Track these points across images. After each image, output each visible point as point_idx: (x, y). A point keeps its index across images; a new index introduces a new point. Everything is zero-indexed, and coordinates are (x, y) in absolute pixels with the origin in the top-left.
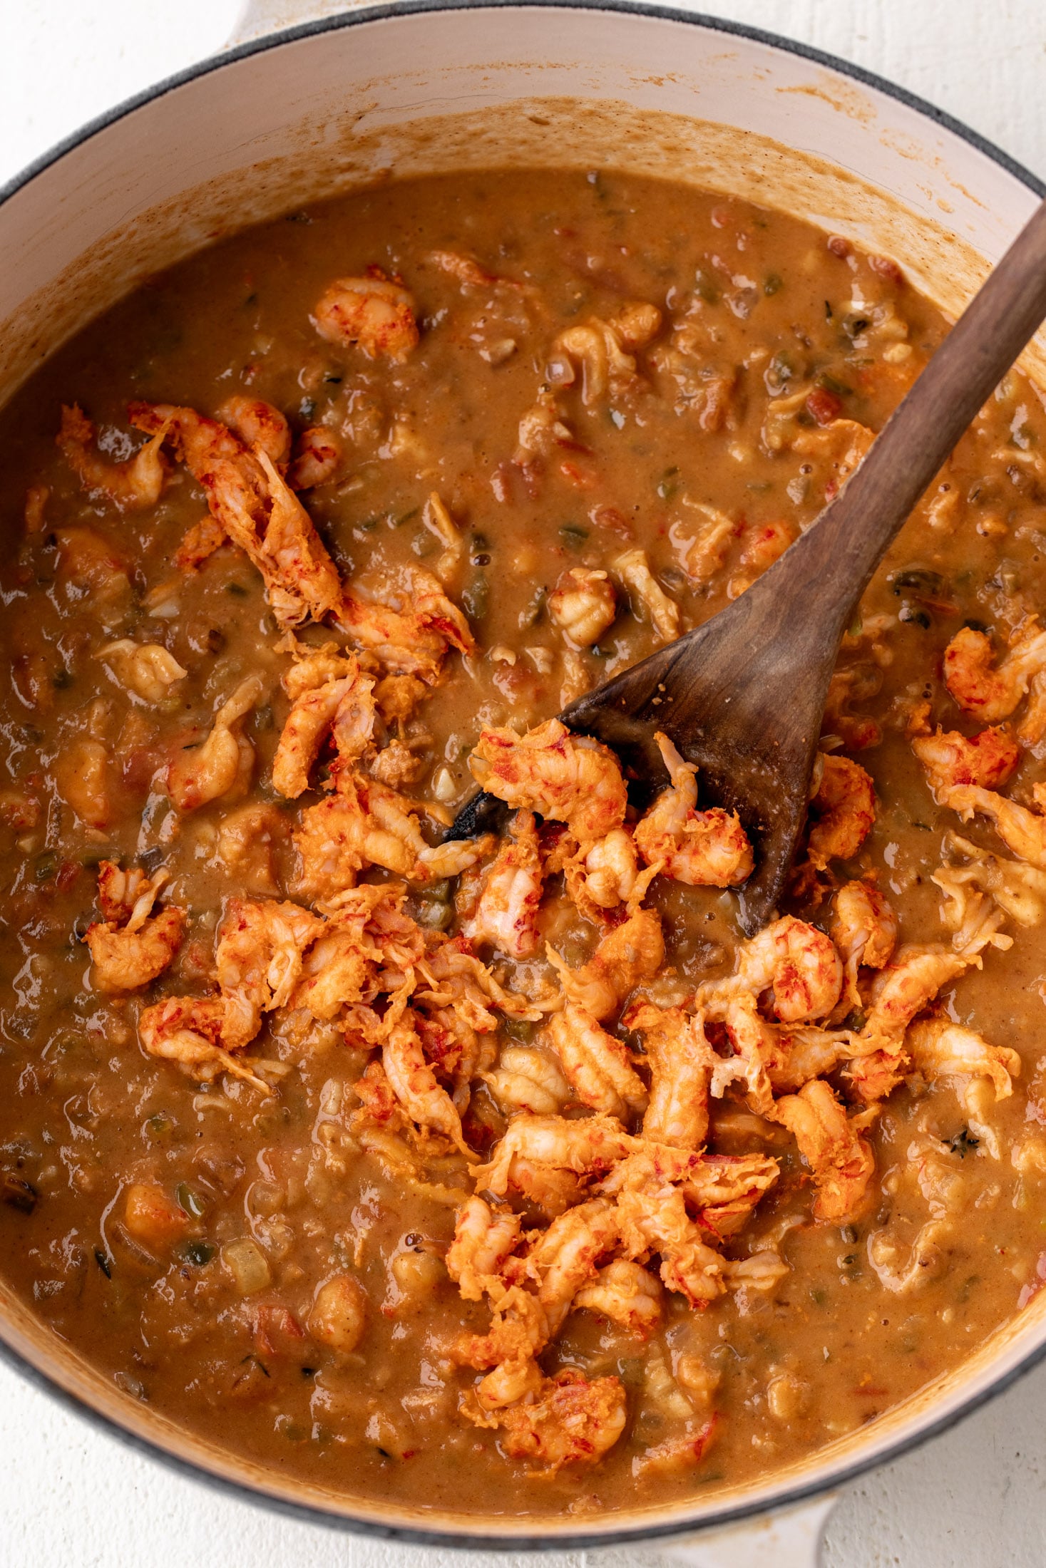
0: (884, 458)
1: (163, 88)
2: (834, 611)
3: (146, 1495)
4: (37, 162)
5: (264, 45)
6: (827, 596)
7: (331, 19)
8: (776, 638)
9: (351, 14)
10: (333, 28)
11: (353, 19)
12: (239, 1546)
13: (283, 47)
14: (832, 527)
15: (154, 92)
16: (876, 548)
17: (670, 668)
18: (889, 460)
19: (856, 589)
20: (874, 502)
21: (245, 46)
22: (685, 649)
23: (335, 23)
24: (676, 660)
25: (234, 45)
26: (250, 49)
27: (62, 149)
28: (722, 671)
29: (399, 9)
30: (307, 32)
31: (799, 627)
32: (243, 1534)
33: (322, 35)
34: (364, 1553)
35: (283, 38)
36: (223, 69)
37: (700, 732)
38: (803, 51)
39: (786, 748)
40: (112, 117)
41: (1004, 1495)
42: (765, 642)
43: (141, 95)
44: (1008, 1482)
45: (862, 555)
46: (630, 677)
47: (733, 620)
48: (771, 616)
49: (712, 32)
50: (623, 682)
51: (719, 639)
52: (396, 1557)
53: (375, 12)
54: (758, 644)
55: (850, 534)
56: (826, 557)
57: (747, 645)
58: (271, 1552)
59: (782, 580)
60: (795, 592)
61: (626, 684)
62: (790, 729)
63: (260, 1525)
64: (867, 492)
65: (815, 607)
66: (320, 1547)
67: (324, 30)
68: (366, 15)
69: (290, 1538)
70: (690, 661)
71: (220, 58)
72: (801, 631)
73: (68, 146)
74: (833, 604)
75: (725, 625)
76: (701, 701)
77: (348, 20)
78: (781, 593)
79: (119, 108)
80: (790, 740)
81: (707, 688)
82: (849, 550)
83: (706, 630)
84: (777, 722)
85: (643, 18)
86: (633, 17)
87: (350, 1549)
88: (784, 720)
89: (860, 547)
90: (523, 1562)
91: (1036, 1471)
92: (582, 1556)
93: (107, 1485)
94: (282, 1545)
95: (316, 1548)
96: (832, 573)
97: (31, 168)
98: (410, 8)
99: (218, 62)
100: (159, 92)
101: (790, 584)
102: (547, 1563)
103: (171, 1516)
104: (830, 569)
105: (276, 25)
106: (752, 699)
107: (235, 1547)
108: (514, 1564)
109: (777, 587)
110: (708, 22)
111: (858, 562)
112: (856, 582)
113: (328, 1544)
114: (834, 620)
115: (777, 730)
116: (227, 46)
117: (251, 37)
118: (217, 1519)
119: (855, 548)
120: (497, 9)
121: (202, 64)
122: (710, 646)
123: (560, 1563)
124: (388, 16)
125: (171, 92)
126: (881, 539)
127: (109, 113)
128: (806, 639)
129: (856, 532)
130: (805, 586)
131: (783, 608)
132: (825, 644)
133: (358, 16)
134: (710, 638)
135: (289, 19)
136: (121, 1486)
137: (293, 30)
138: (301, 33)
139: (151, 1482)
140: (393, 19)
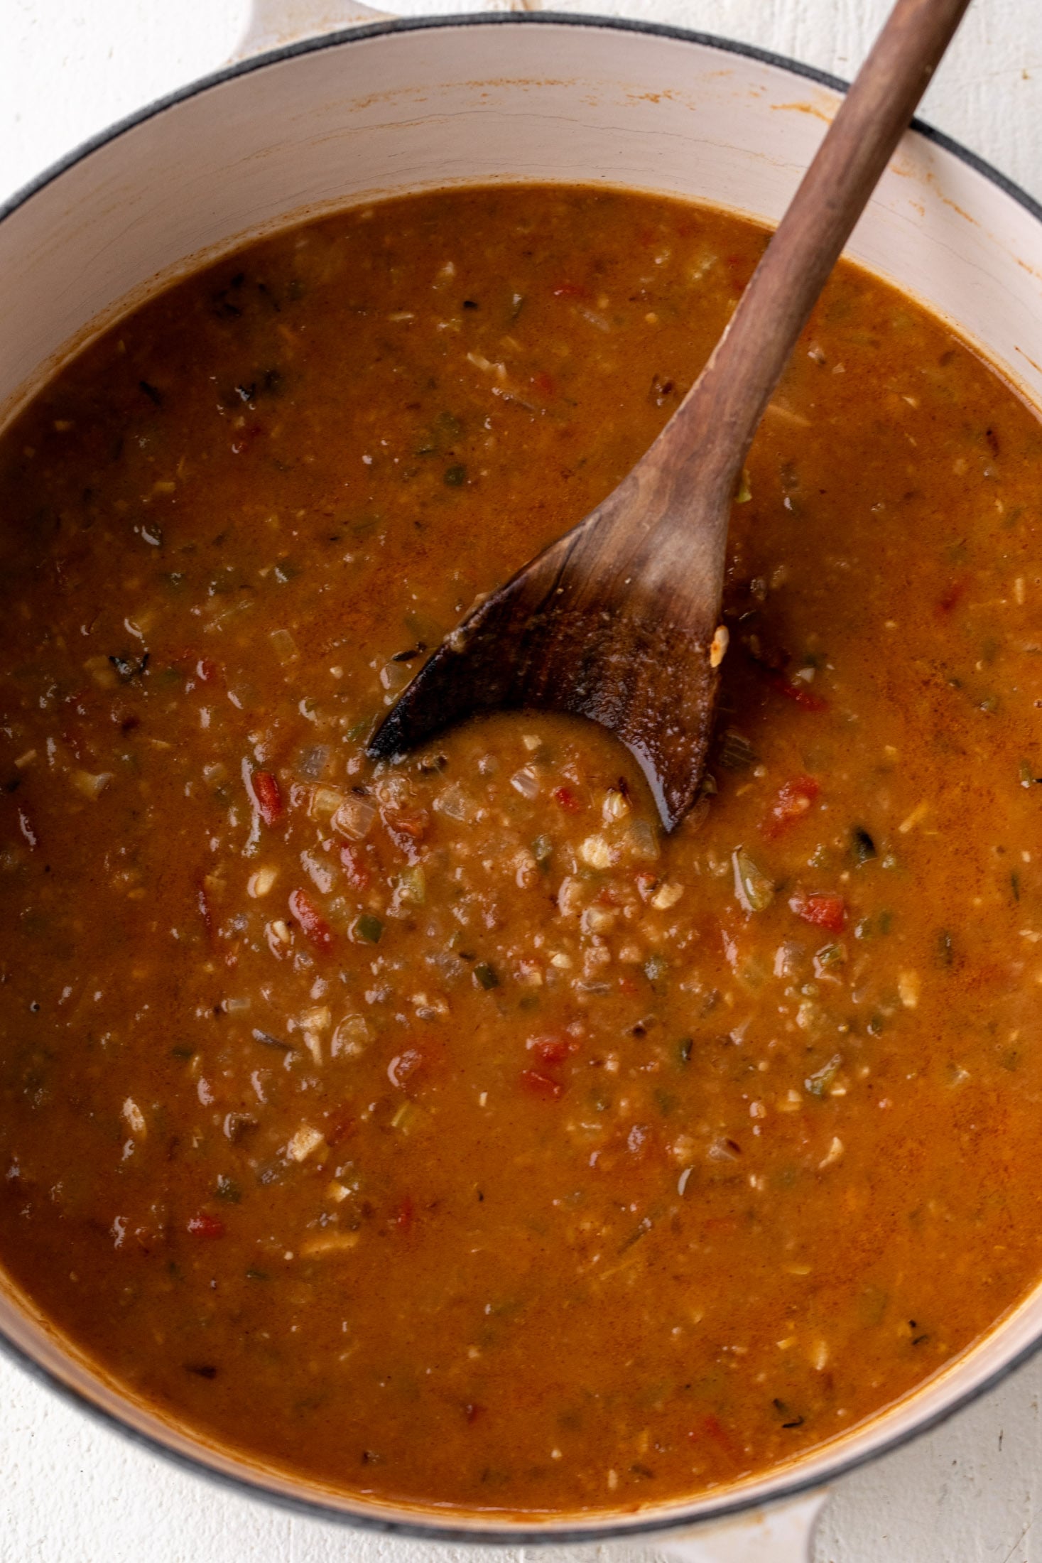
0: (748, 324)
1: (166, 103)
2: (719, 481)
3: (92, 1478)
4: (42, 175)
5: (266, 61)
6: (711, 467)
7: (333, 35)
8: (666, 515)
9: (352, 30)
10: (335, 44)
11: (354, 35)
12: (182, 1531)
13: (286, 62)
14: (706, 397)
15: (158, 107)
16: (752, 413)
17: (568, 557)
18: (753, 325)
19: (738, 456)
20: (744, 368)
21: (248, 62)
22: (580, 537)
23: (337, 39)
24: (572, 548)
25: (237, 61)
26: (253, 64)
27: (68, 162)
28: (619, 553)
29: (400, 25)
30: (309, 47)
31: (687, 501)
32: (186, 1519)
33: (324, 52)
34: (305, 1541)
35: (286, 54)
36: (227, 84)
37: (606, 617)
38: (796, 68)
39: (690, 621)
40: (117, 130)
41: (940, 1502)
42: (656, 520)
43: (145, 110)
44: (945, 1490)
45: (739, 422)
46: (530, 571)
47: (622, 502)
48: (659, 492)
49: (708, 49)
50: (524, 576)
51: (612, 522)
52: (337, 1546)
53: (377, 29)
54: (650, 522)
55: (725, 402)
56: (704, 429)
57: (639, 524)
58: (213, 1538)
59: (665, 456)
60: (679, 465)
61: (527, 578)
62: (692, 601)
63: (203, 1510)
64: (735, 359)
65: (700, 478)
66: (262, 1534)
67: (326, 46)
68: (367, 31)
69: (233, 1525)
70: (586, 548)
71: (224, 73)
72: (690, 504)
73: (73, 159)
74: (718, 473)
75: (616, 508)
76: (603, 586)
77: (349, 36)
78: (665, 470)
79: (123, 122)
80: (693, 611)
81: (607, 572)
82: (727, 418)
83: (597, 516)
84: (679, 596)
85: (640, 36)
86: (631, 34)
87: (292, 1537)
88: (685, 592)
89: (736, 414)
90: (462, 1555)
91: (972, 1479)
92: (521, 1552)
93: (53, 1468)
94: (225, 1531)
95: (258, 1535)
96: (713, 442)
97: (37, 180)
98: (410, 25)
99: (221, 77)
100: (163, 106)
101: (673, 460)
102: (486, 1557)
103: (115, 1499)
104: (709, 439)
105: (279, 41)
106: (652, 576)
107: (178, 1532)
108: (453, 1558)
109: (660, 463)
110: (703, 39)
111: (737, 429)
112: (737, 448)
113: (269, 1532)
114: (720, 488)
115: (680, 604)
116: (230, 61)
117: (254, 53)
118: (161, 1505)
119: (732, 415)
120: (497, 27)
121: (206, 79)
122: (603, 530)
123: (499, 1558)
124: (389, 32)
125: (175, 107)
126: (756, 404)
127: (114, 127)
128: (695, 511)
129: (730, 400)
130: (688, 460)
131: (670, 483)
132: (715, 513)
133: (359, 33)
134: (602, 523)
135: (292, 35)
136: (66, 1469)
137: (295, 46)
138: (303, 48)
139: (97, 1466)
140: (394, 36)
